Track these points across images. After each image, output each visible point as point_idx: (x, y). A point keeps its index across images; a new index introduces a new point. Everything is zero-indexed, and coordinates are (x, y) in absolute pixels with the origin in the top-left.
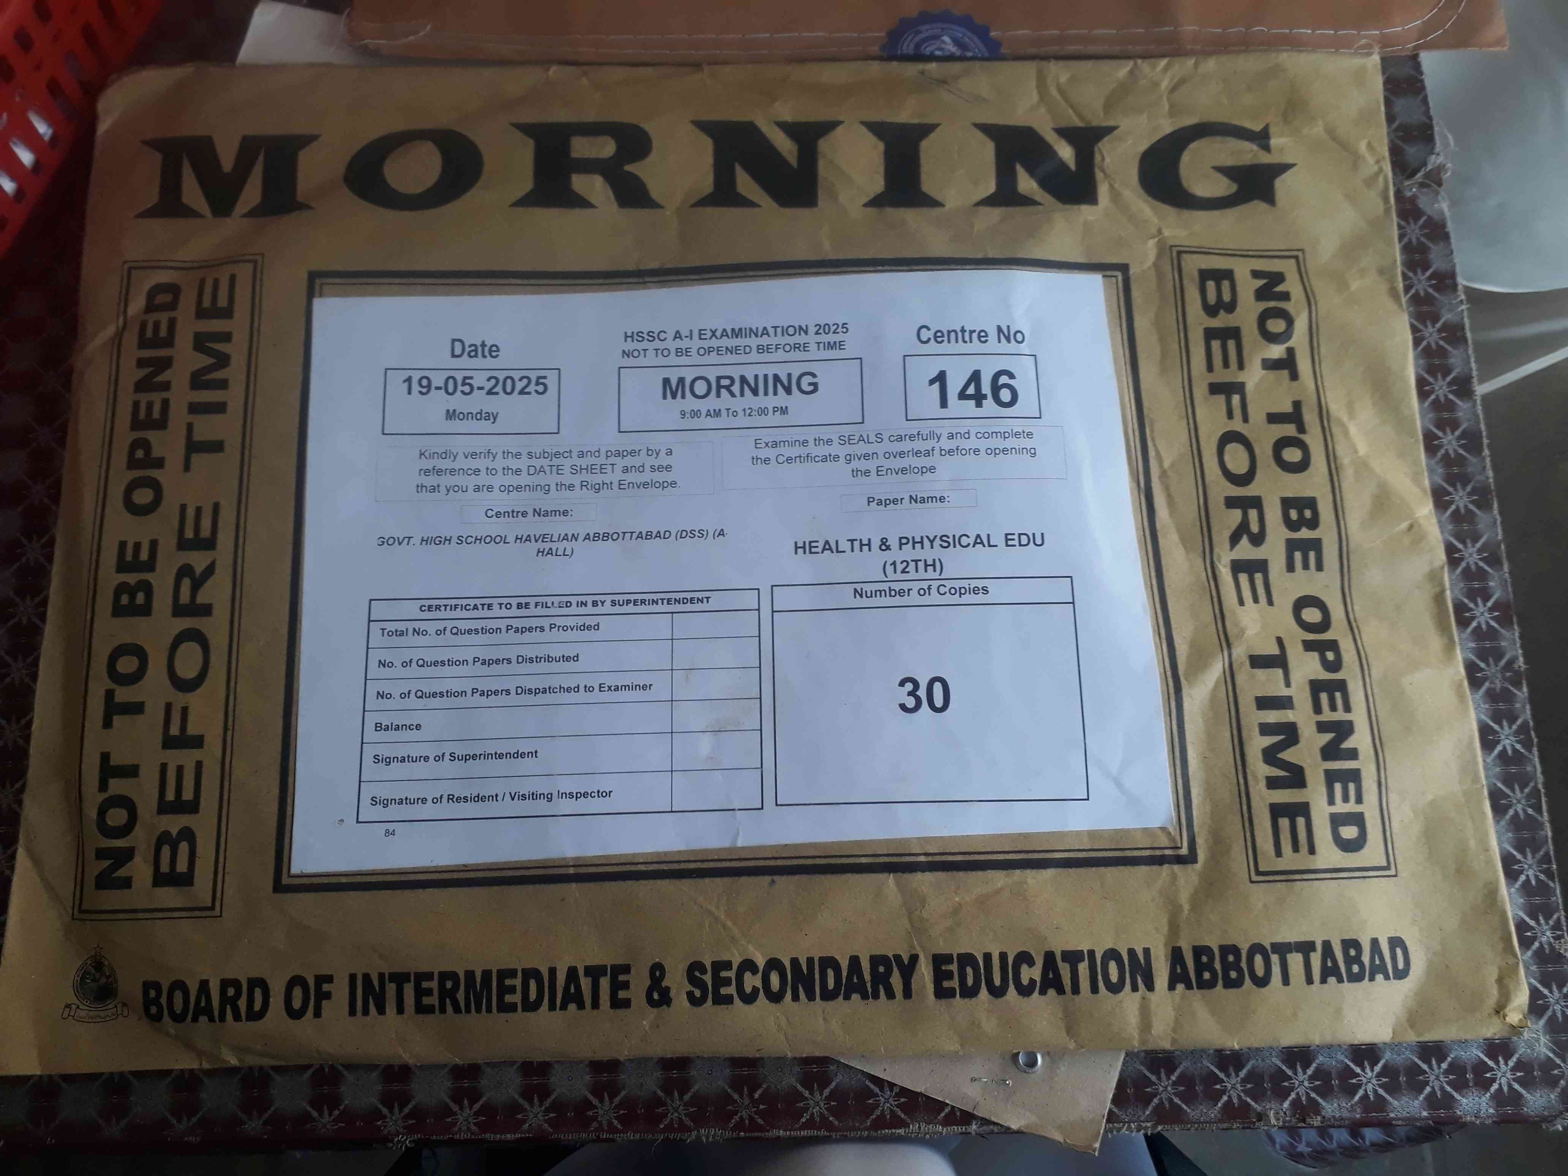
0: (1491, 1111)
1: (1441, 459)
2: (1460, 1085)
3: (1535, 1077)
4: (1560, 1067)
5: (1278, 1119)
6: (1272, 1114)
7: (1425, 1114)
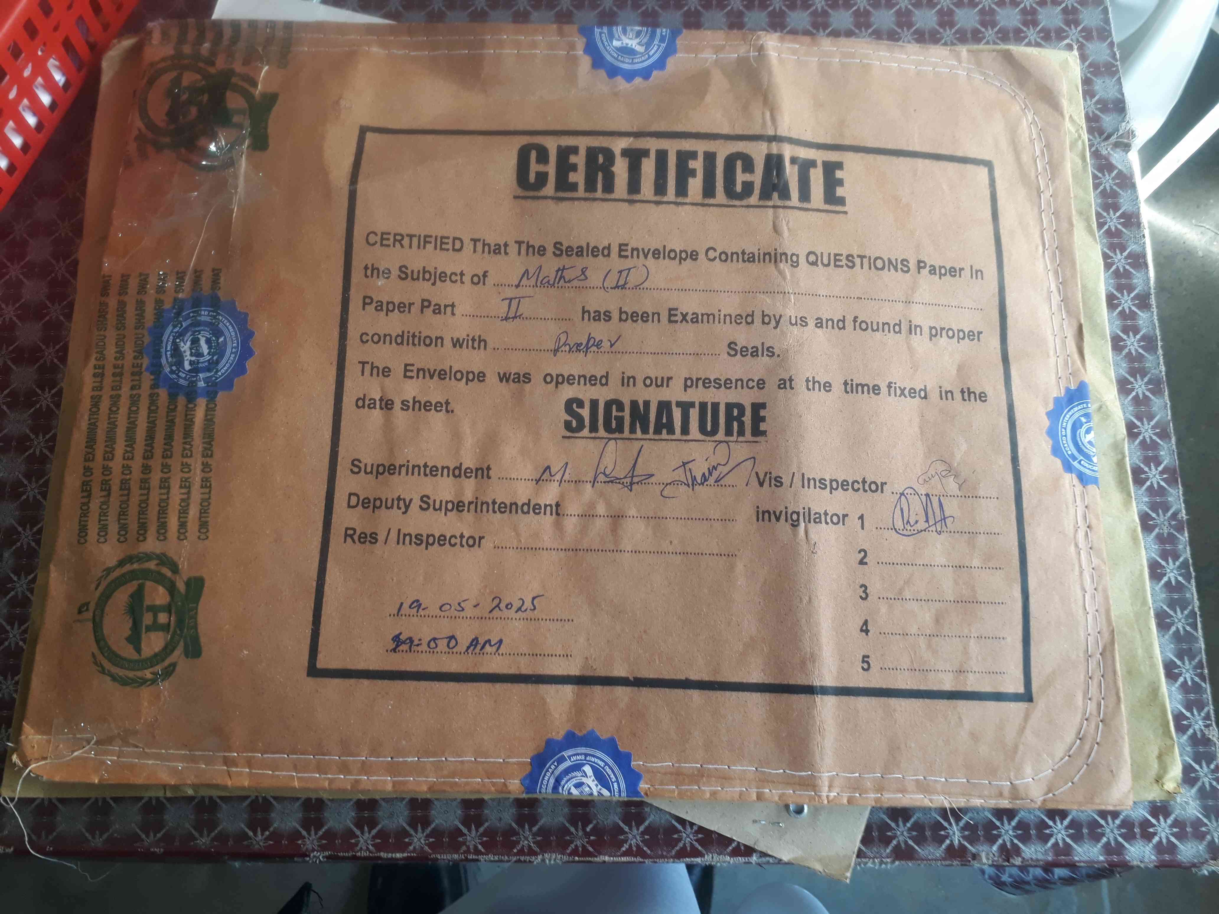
0: (1153, 857)
1: (1125, 356)
2: (1130, 837)
3: (1187, 832)
4: (1206, 825)
5: (988, 859)
6: (983, 855)
7: (1101, 858)
